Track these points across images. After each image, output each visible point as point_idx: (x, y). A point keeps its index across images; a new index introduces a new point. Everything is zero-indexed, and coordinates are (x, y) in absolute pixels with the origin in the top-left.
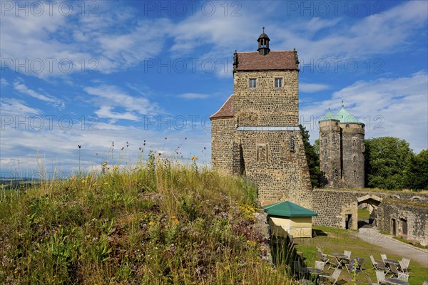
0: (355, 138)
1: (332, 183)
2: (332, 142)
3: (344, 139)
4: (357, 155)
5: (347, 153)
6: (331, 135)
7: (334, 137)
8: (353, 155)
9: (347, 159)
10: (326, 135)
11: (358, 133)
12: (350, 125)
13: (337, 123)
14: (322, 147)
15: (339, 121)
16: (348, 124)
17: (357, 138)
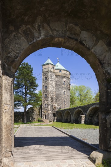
0: (64, 79)
1: (49, 107)
5: (60, 89)
6: (49, 74)
7: (51, 76)
9: (60, 93)
10: (46, 74)
11: (67, 77)
12: (62, 71)
13: (53, 67)
14: (43, 82)
15: (55, 66)
16: (60, 70)
17: (66, 80)
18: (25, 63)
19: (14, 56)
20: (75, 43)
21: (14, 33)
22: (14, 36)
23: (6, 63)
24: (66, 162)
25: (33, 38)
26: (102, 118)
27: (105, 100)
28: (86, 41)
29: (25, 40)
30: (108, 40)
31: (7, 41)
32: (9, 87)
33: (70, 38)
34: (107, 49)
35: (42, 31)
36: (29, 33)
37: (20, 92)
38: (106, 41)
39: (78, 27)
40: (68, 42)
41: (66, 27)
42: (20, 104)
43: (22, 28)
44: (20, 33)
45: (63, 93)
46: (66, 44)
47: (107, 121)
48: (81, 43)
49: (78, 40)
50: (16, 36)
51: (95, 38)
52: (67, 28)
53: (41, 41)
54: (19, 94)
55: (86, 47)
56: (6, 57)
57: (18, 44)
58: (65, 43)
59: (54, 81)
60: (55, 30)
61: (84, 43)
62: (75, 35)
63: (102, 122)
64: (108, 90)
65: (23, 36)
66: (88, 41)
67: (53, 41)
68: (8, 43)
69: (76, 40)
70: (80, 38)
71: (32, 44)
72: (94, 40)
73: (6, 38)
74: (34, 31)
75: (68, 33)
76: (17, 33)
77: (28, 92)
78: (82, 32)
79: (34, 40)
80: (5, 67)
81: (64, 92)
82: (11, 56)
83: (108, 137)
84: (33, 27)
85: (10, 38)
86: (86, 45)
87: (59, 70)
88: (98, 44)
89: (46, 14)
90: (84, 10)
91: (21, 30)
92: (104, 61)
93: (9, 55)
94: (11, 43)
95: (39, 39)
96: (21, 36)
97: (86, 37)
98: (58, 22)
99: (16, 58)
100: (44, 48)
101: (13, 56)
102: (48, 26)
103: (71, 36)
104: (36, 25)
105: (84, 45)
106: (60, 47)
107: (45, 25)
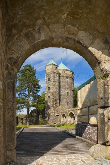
0: (68, 80)
1: (52, 108)
2: (53, 80)
3: (61, 80)
4: (69, 92)
5: (63, 90)
6: (52, 75)
7: (54, 77)
8: (67, 91)
9: (63, 94)
10: (49, 75)
11: (70, 77)
12: (65, 71)
13: (56, 67)
14: (46, 84)
15: (58, 66)
16: (64, 70)
17: (69, 80)
18: (28, 65)
19: (17, 57)
20: (73, 42)
21: (17, 36)
22: (17, 39)
23: (9, 63)
24: (66, 157)
25: (34, 39)
26: (100, 114)
27: (102, 96)
28: (83, 40)
29: (27, 42)
30: (105, 38)
31: (10, 44)
32: (12, 85)
33: (68, 38)
34: (104, 47)
35: (42, 33)
36: (30, 35)
37: (23, 94)
38: (103, 40)
39: (76, 27)
40: (67, 42)
41: (64, 28)
42: (22, 107)
43: (23, 31)
44: (22, 36)
45: (66, 94)
46: (65, 44)
47: (104, 116)
48: (78, 42)
49: (75, 39)
50: (18, 38)
51: (91, 37)
52: (66, 29)
53: (41, 43)
54: (22, 96)
55: (83, 46)
56: (10, 58)
57: (20, 46)
58: (63, 43)
59: (57, 82)
60: (54, 31)
61: (82, 42)
62: (73, 35)
63: (100, 117)
64: (105, 86)
65: (24, 39)
66: (85, 40)
67: (52, 42)
68: (11, 46)
69: (74, 40)
70: (77, 38)
71: (33, 45)
72: (91, 39)
73: (9, 41)
74: (35, 33)
75: (66, 33)
76: (19, 36)
77: (31, 94)
78: (80, 31)
79: (34, 41)
80: (8, 67)
81: (68, 92)
82: (14, 57)
83: (106, 131)
84: (34, 30)
85: (13, 41)
86: (83, 44)
87: (62, 71)
88: (95, 42)
89: (45, 18)
90: (80, 11)
91: (23, 33)
92: (101, 59)
93: (12, 56)
94: (14, 45)
95: (39, 40)
96: (23, 38)
97: (83, 37)
98: (57, 23)
99: (18, 59)
100: (45, 48)
101: (15, 57)
102: (48, 28)
103: (69, 36)
104: (36, 28)
105: (81, 44)
106: (59, 47)
107: (45, 27)
